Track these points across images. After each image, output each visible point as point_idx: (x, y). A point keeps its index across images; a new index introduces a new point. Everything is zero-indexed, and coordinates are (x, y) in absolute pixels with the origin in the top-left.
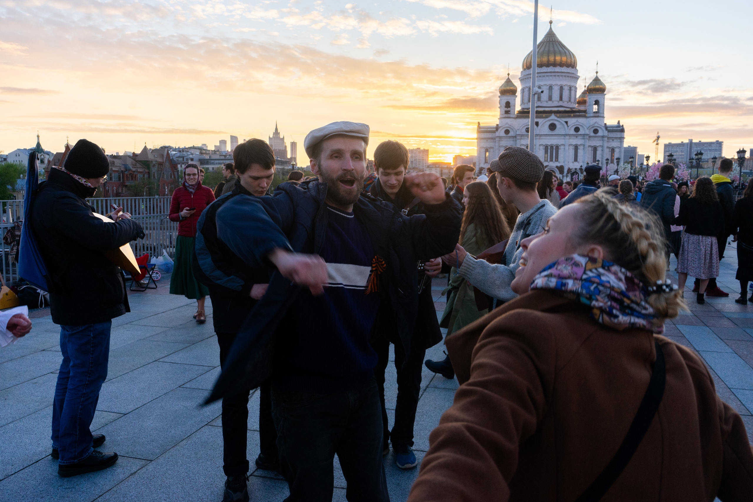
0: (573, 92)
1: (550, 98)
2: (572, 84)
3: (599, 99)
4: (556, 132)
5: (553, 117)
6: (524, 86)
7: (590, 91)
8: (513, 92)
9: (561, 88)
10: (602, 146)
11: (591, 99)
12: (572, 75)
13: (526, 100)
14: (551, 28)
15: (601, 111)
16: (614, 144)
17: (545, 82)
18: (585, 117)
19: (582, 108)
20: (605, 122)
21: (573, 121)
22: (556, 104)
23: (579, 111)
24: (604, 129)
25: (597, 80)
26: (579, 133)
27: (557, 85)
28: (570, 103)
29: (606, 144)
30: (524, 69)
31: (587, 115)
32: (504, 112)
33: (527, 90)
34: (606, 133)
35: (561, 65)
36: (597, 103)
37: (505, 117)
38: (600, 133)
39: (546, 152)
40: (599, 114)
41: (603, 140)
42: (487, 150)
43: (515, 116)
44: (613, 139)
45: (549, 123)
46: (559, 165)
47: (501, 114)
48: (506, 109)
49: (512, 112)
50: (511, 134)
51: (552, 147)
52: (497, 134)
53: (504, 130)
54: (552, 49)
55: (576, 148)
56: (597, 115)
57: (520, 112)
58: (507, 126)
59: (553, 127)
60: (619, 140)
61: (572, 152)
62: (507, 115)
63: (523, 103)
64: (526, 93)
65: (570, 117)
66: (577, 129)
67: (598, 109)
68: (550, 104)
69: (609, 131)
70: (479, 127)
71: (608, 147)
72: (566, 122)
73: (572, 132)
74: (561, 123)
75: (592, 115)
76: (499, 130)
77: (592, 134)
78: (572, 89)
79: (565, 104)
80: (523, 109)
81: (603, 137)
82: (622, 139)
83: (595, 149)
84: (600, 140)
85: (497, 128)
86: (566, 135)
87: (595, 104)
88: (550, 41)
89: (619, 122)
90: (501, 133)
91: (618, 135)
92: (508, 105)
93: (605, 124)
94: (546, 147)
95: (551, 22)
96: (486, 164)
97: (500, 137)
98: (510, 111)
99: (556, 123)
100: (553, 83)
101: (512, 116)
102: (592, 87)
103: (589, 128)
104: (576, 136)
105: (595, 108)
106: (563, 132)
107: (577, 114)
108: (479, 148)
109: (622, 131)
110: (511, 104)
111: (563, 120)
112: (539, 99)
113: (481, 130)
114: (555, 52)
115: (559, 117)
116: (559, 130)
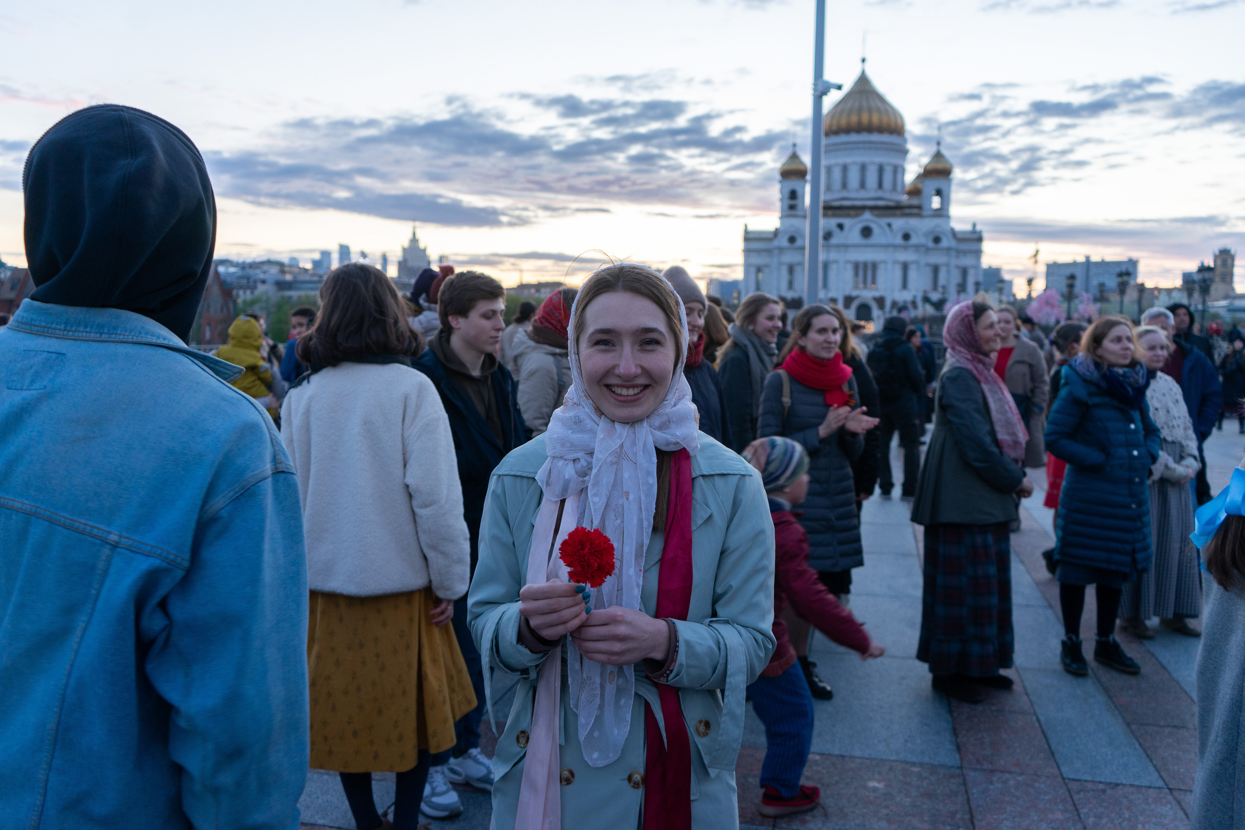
0: (899, 175)
1: (863, 185)
2: (897, 162)
3: (943, 188)
4: (874, 239)
5: (867, 215)
7: (929, 173)
8: (800, 174)
9: (881, 170)
10: (947, 265)
11: (930, 186)
12: (898, 148)
14: (863, 72)
15: (945, 208)
16: (967, 261)
17: (853, 159)
18: (919, 215)
19: (915, 201)
20: (952, 225)
21: (899, 223)
22: (872, 194)
23: (911, 207)
24: (950, 236)
25: (938, 156)
26: (910, 242)
27: (872, 163)
28: (894, 193)
31: (924, 213)
32: (786, 207)
34: (953, 243)
35: (881, 130)
36: (939, 193)
37: (788, 216)
38: (945, 243)
39: (856, 274)
40: (942, 213)
41: (948, 255)
42: (759, 270)
43: (804, 214)
44: (965, 253)
45: (860, 226)
46: (877, 294)
47: (782, 211)
48: (793, 202)
49: (800, 207)
50: (799, 243)
51: (865, 265)
52: (776, 243)
53: (787, 237)
54: (865, 104)
55: (905, 267)
56: (939, 214)
58: (792, 229)
59: (867, 232)
60: (973, 254)
61: (898, 273)
62: (793, 212)
65: (894, 216)
66: (906, 237)
67: (942, 203)
68: (862, 194)
69: (959, 241)
70: (746, 232)
73: (899, 240)
74: (881, 227)
75: (930, 213)
76: (780, 237)
77: (931, 244)
78: (898, 170)
79: (887, 195)
81: (949, 249)
82: (978, 253)
83: (936, 269)
84: (944, 255)
85: (776, 233)
86: (886, 246)
87: (936, 196)
88: (862, 92)
89: (974, 225)
90: (783, 242)
91: (972, 246)
92: (793, 195)
93: (952, 229)
94: (856, 266)
95: (863, 60)
97: (781, 249)
98: (795, 205)
99: (873, 226)
100: (867, 159)
101: (799, 213)
102: (929, 168)
103: (926, 235)
104: (905, 248)
105: (936, 202)
106: (883, 240)
107: (907, 211)
108: (747, 266)
109: (980, 239)
110: (799, 193)
111: (884, 221)
112: (844, 185)
113: (750, 237)
114: (870, 110)
115: (879, 216)
116: (878, 237)
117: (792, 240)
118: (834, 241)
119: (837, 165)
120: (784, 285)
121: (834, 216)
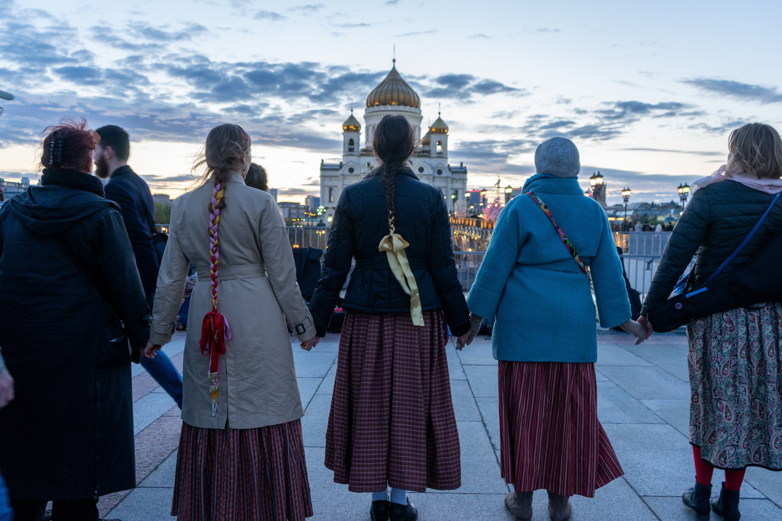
2: (416, 123)
3: (443, 140)
6: (369, 124)
7: (432, 131)
8: (357, 129)
10: (446, 187)
11: (434, 138)
12: (416, 115)
14: (394, 67)
15: (444, 152)
16: (457, 185)
18: (429, 157)
19: (427, 148)
20: (449, 163)
21: (417, 161)
23: (423, 152)
24: (447, 170)
25: (439, 120)
26: (424, 173)
29: (450, 186)
30: (368, 107)
31: (431, 155)
32: (348, 150)
33: (371, 128)
34: (450, 174)
35: (405, 103)
37: (349, 155)
38: (444, 174)
40: (442, 155)
41: (447, 181)
42: (331, 189)
43: (359, 154)
44: (456, 180)
47: (345, 152)
48: (350, 147)
49: (356, 150)
50: (355, 172)
52: (340, 172)
53: (348, 168)
54: (395, 87)
56: (440, 155)
57: (364, 150)
58: (351, 164)
60: (462, 182)
62: (350, 153)
63: (367, 141)
66: (421, 170)
67: (442, 149)
69: (453, 172)
70: (322, 164)
71: (452, 189)
75: (435, 155)
76: (343, 168)
77: (436, 175)
80: (367, 147)
81: (447, 178)
82: (464, 180)
84: (444, 181)
85: (341, 166)
87: (439, 144)
88: (393, 80)
89: (462, 164)
90: (345, 171)
91: (461, 176)
92: (351, 142)
93: (449, 166)
95: (394, 61)
96: (330, 204)
97: (343, 175)
98: (353, 149)
101: (356, 153)
102: (434, 128)
103: (433, 169)
105: (439, 149)
107: (422, 154)
108: (323, 186)
109: (465, 172)
110: (355, 141)
113: (324, 168)
114: (398, 91)
117: (351, 170)
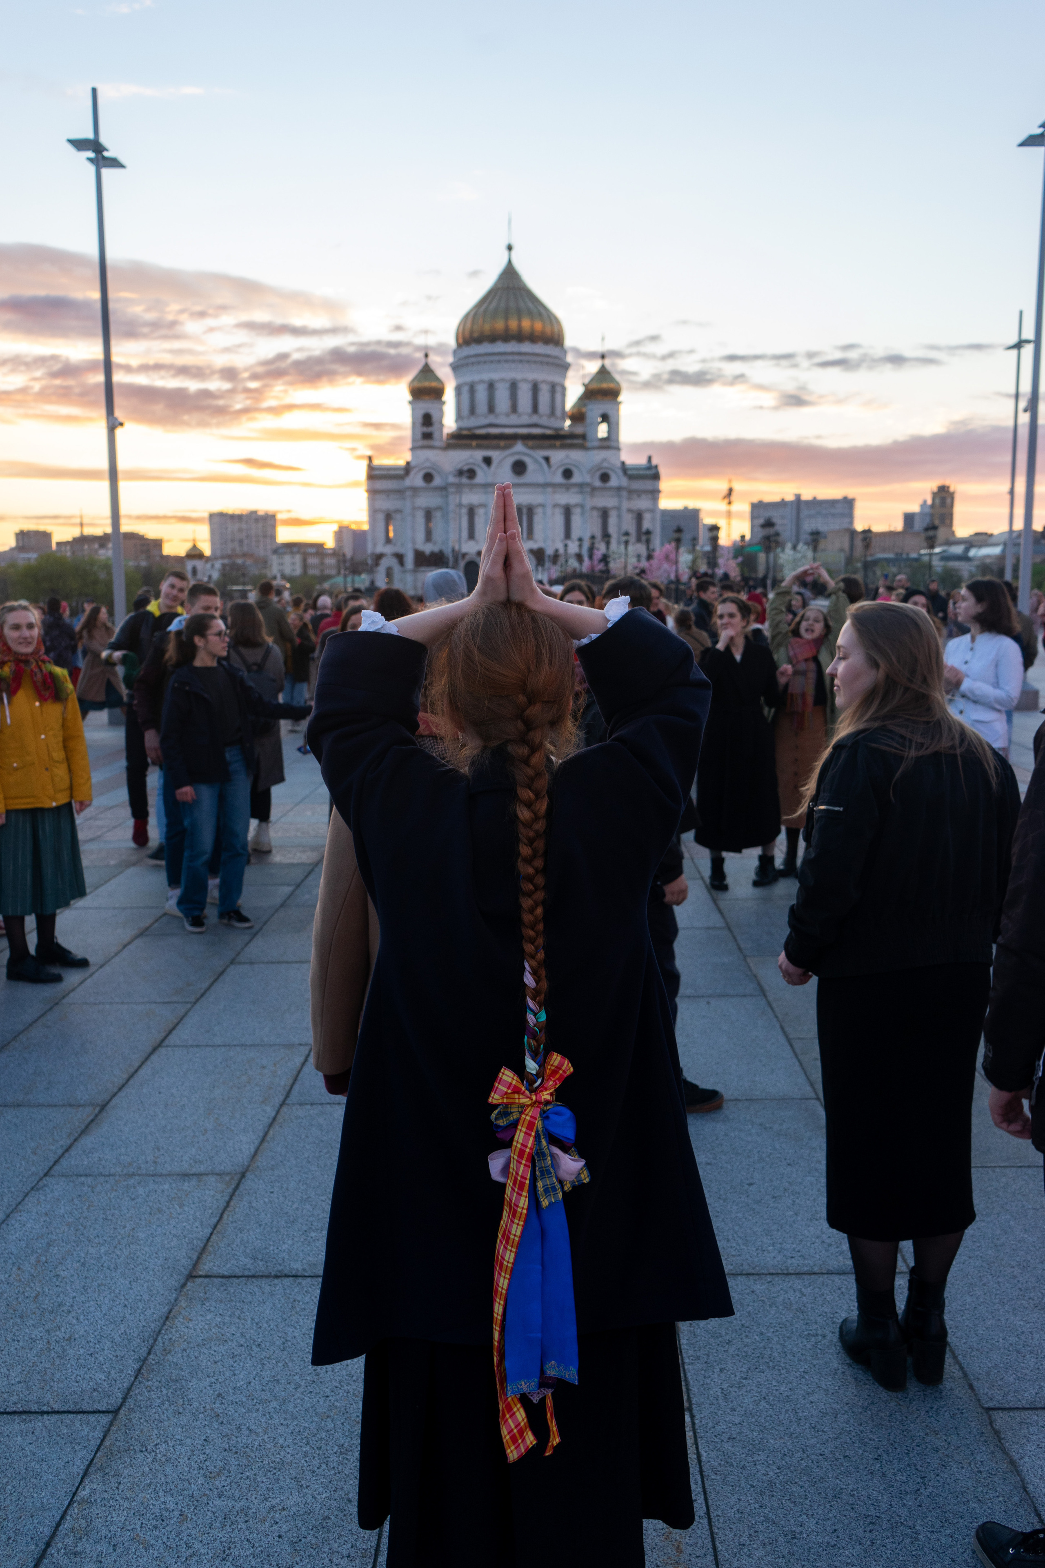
0: (558, 396)
1: (514, 408)
2: (556, 379)
3: (610, 413)
4: (528, 477)
5: (519, 447)
6: (460, 381)
7: (591, 394)
8: (437, 393)
9: (535, 388)
10: (618, 508)
11: (595, 410)
12: (556, 361)
13: (466, 411)
14: (510, 262)
15: (613, 437)
16: (642, 503)
17: (502, 374)
18: (583, 447)
19: (579, 430)
20: (622, 460)
21: (559, 456)
22: (525, 420)
23: (572, 436)
24: (620, 473)
25: (603, 374)
26: (573, 481)
27: (525, 380)
28: (553, 419)
29: (626, 505)
30: (459, 345)
31: (589, 444)
32: (419, 436)
33: (465, 389)
34: (624, 482)
35: (532, 338)
36: (605, 418)
37: (423, 447)
38: (614, 482)
40: (610, 443)
41: (619, 496)
42: (388, 516)
43: (442, 444)
44: (639, 493)
45: (511, 460)
46: (535, 546)
47: (414, 440)
48: (425, 429)
49: (436, 435)
50: (437, 481)
52: (408, 482)
53: (422, 473)
54: (513, 304)
55: (567, 512)
57: (453, 436)
58: (428, 464)
59: (519, 468)
60: (650, 496)
61: (559, 520)
62: (426, 442)
63: (459, 417)
64: (466, 396)
65: (554, 447)
66: (568, 474)
67: (609, 432)
68: (514, 419)
69: (631, 477)
70: (371, 468)
72: (547, 459)
73: (559, 478)
74: (536, 461)
75: (596, 444)
76: (412, 473)
77: (598, 483)
78: (557, 390)
79: (544, 421)
80: (460, 429)
81: (619, 489)
82: (655, 493)
83: (604, 514)
84: (614, 496)
85: (408, 469)
86: (545, 485)
87: (603, 422)
88: (508, 288)
89: (650, 459)
90: (417, 480)
91: (647, 485)
92: (428, 420)
93: (623, 463)
95: (510, 248)
96: (388, 546)
97: (415, 490)
98: (432, 434)
99: (526, 459)
100: (517, 375)
101: (437, 443)
102: (595, 386)
103: (591, 471)
104: (567, 487)
105: (602, 430)
106: (540, 479)
107: (569, 441)
108: (373, 511)
109: (656, 477)
110: (435, 418)
111: (540, 454)
112: (491, 409)
113: (375, 474)
114: (519, 313)
115: (532, 448)
116: (533, 474)
118: (480, 478)
119: (482, 381)
120: (421, 536)
121: (479, 447)
